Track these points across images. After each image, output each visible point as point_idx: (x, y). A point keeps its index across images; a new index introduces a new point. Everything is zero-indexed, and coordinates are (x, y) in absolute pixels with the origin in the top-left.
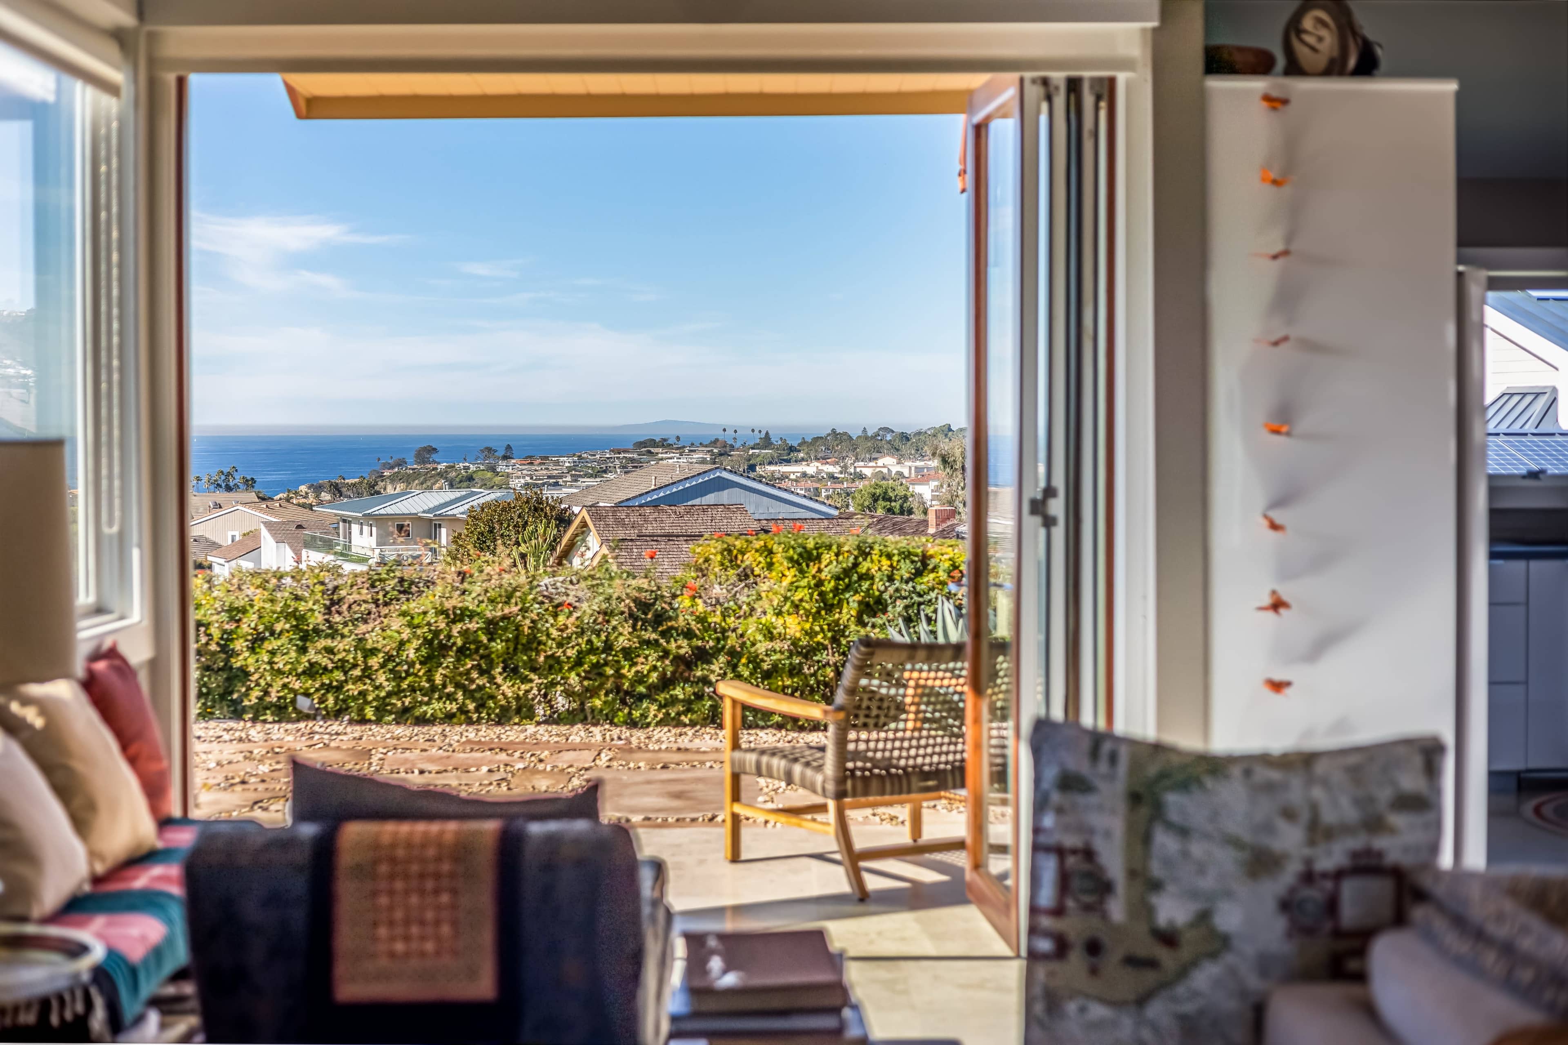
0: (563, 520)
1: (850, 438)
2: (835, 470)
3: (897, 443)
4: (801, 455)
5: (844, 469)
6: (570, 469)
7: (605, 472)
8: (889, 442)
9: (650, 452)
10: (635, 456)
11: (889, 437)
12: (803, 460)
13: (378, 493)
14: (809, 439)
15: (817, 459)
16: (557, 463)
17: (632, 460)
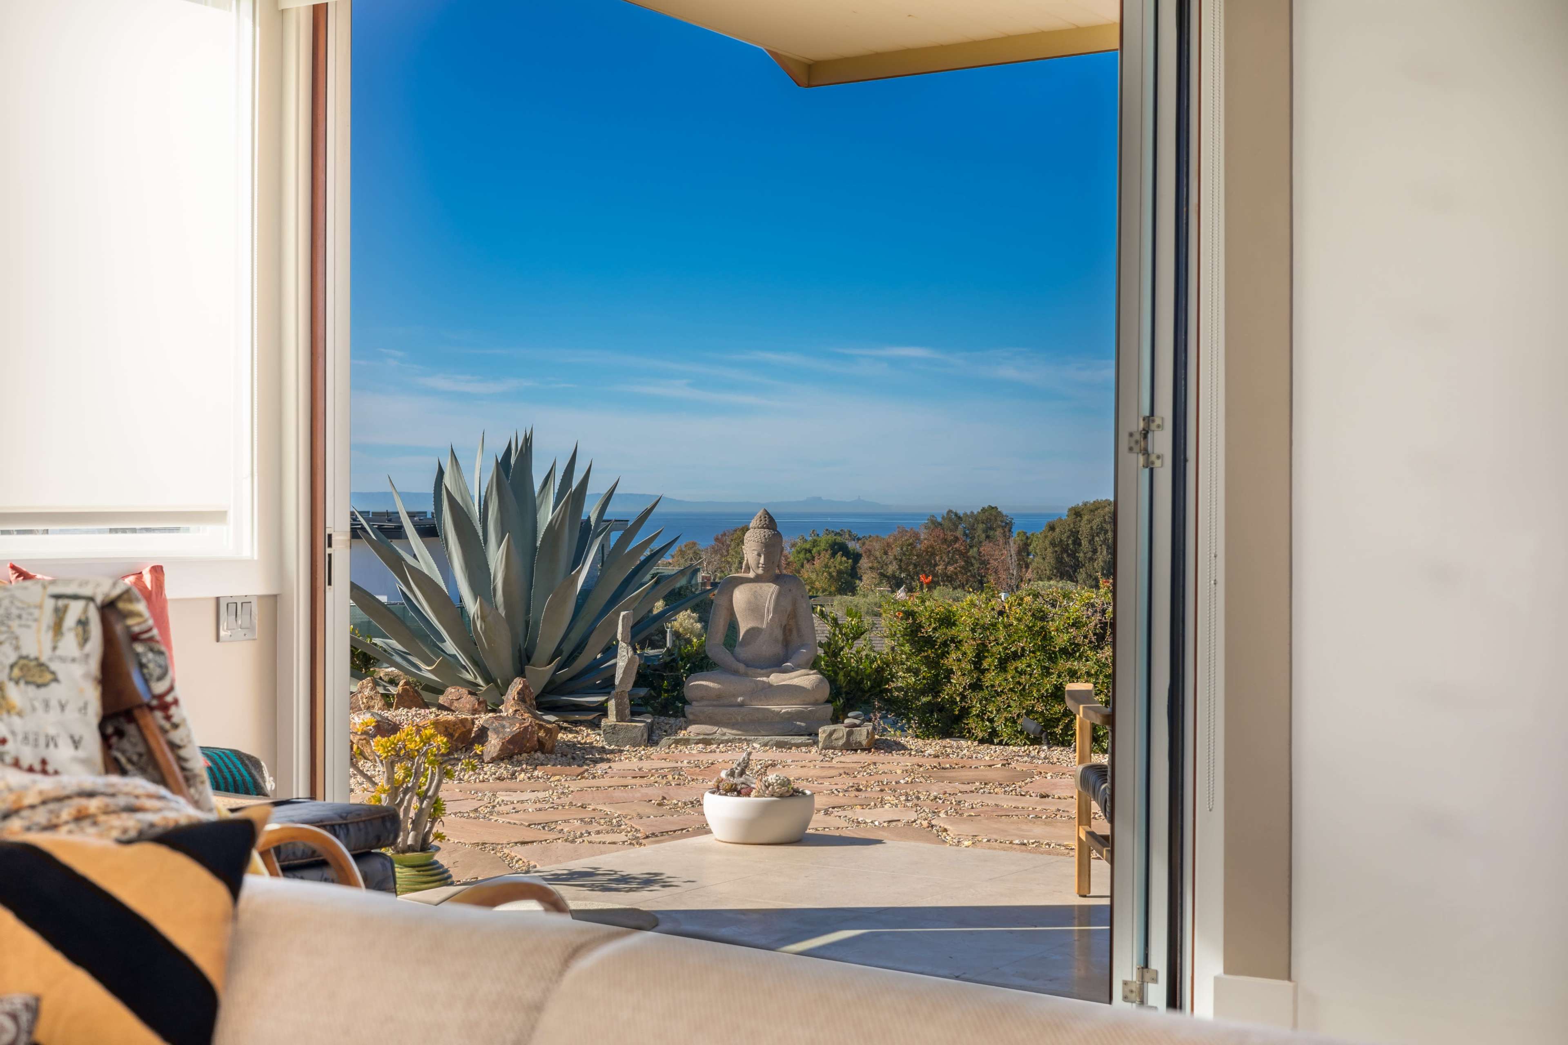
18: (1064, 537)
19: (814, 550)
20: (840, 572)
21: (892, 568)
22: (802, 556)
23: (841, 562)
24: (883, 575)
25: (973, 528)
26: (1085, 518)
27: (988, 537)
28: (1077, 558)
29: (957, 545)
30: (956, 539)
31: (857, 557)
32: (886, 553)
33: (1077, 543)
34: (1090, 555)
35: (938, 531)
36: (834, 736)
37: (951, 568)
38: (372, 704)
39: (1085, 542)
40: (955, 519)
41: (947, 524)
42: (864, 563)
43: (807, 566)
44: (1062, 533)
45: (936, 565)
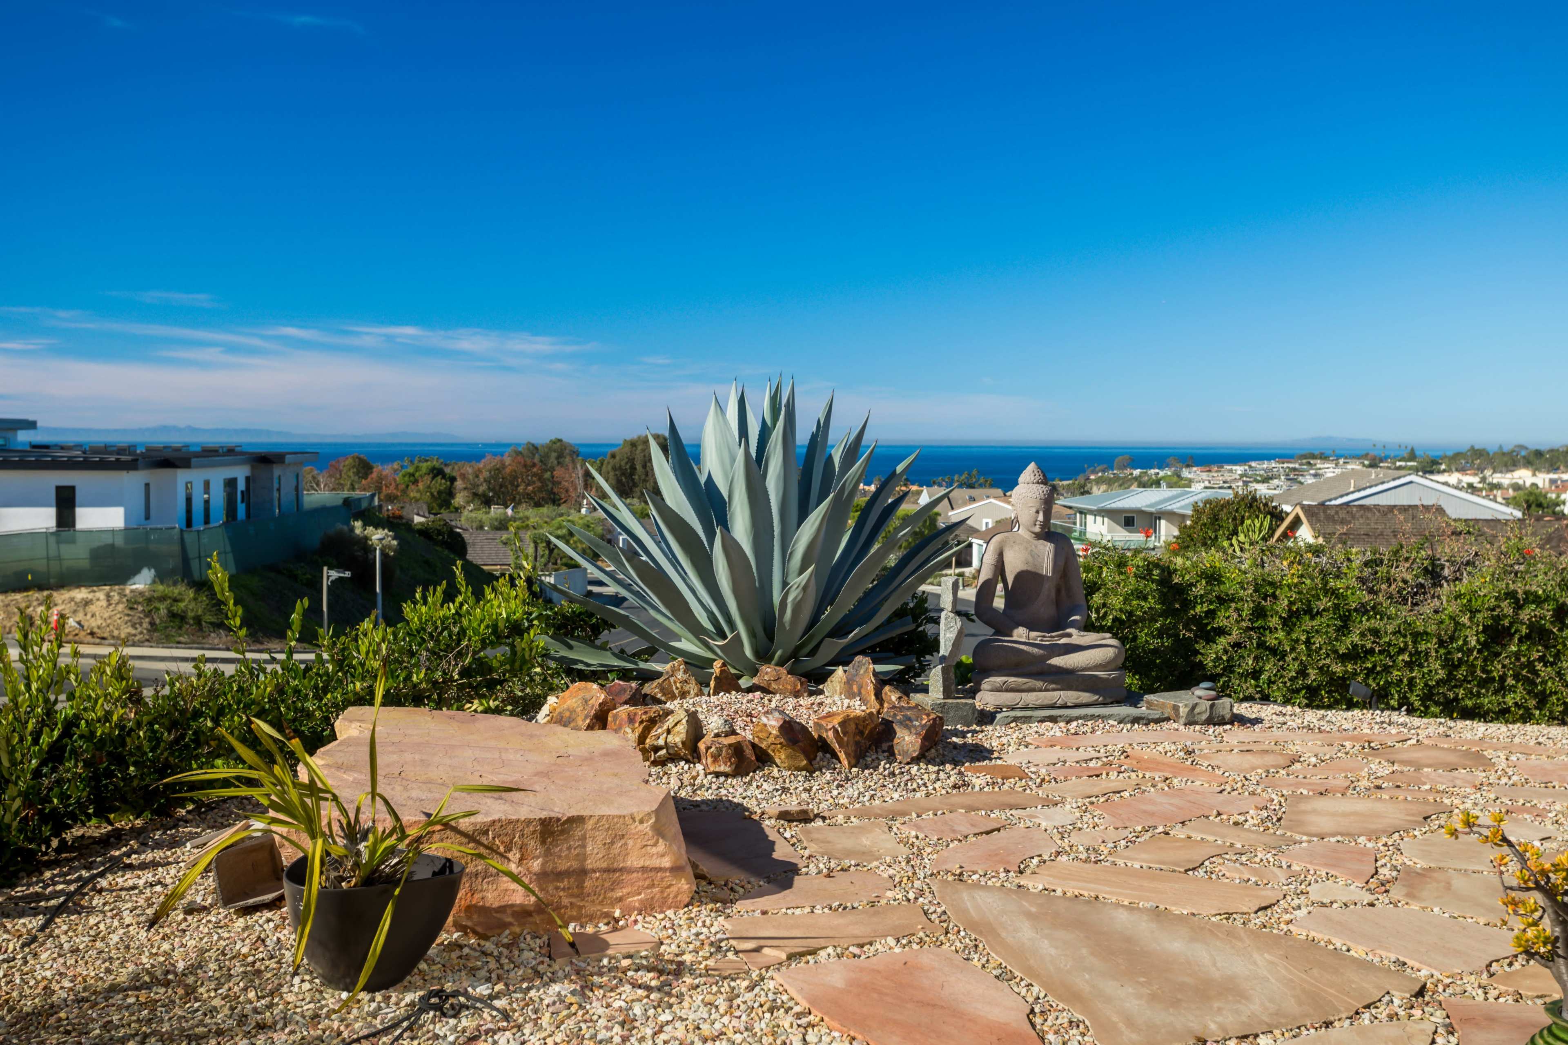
0: (1277, 516)
1: (1488, 454)
2: (1475, 480)
3: (1532, 458)
4: (1443, 467)
5: (1483, 480)
6: (1242, 476)
7: (1271, 479)
8: (1524, 457)
9: (1309, 463)
10: (1297, 466)
11: (1523, 453)
12: (1444, 471)
13: (1088, 493)
14: (1450, 453)
15: (1457, 470)
16: (1231, 471)
17: (1294, 469)
18: (623, 463)
19: (417, 474)
20: (440, 492)
21: (482, 489)
22: (406, 479)
23: (440, 484)
24: (475, 495)
25: (547, 456)
26: (640, 448)
27: (559, 463)
28: (633, 480)
29: (535, 470)
30: (534, 465)
31: (453, 480)
32: (477, 476)
33: (633, 468)
34: (643, 477)
35: (519, 458)
36: (1197, 710)
37: (530, 488)
38: (686, 688)
39: (639, 467)
40: (534, 448)
41: (525, 452)
42: (459, 484)
43: (412, 487)
44: (621, 460)
45: (518, 486)
